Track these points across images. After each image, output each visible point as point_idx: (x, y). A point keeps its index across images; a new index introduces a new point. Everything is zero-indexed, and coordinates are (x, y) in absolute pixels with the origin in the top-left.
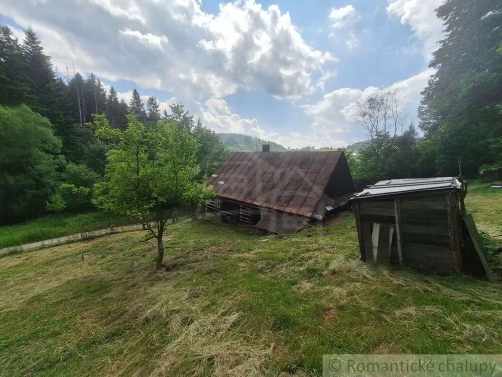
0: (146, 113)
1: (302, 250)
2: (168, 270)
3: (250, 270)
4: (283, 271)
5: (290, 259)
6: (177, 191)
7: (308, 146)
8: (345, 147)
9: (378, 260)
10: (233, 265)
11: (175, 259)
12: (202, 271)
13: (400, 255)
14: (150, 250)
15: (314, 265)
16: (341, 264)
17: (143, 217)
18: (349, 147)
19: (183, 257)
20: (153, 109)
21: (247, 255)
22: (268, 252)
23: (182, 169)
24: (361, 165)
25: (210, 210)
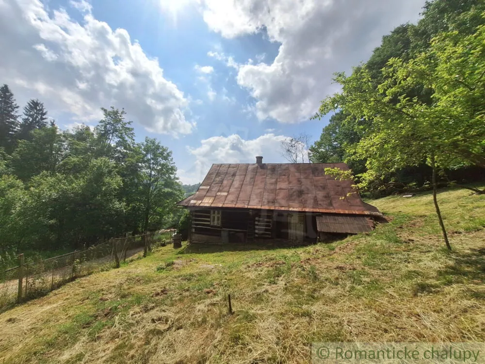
25: (200, 231)
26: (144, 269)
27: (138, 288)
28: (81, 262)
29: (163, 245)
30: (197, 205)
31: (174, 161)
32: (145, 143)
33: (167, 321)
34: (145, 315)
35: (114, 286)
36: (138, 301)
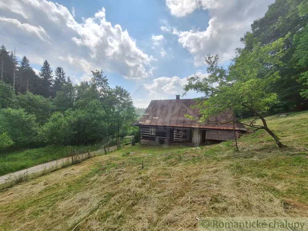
25: (144, 138)
26: (117, 155)
27: (114, 162)
28: (91, 151)
29: (127, 145)
30: (142, 124)
31: (131, 98)
32: (116, 89)
33: (123, 171)
34: (116, 170)
35: (105, 161)
36: (114, 166)
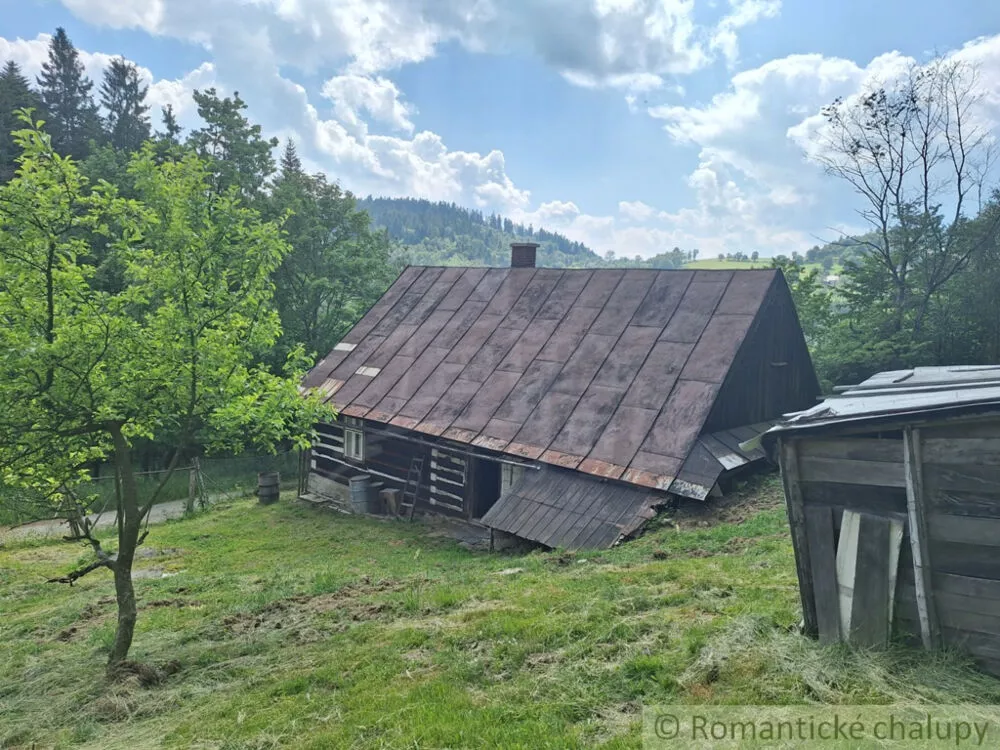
0: (97, 118)
1: (623, 605)
2: (149, 681)
3: (438, 674)
4: (551, 675)
5: (578, 634)
6: (194, 402)
7: (677, 249)
8: (803, 253)
9: (853, 633)
10: (384, 659)
11: (184, 642)
12: (272, 682)
13: (923, 614)
14: (89, 614)
15: (654, 653)
16: (739, 647)
17: (68, 492)
18: (814, 255)
19: (211, 638)
20: (124, 104)
21: (437, 622)
22: (509, 612)
23: (214, 323)
24: (849, 315)
25: (325, 468)
